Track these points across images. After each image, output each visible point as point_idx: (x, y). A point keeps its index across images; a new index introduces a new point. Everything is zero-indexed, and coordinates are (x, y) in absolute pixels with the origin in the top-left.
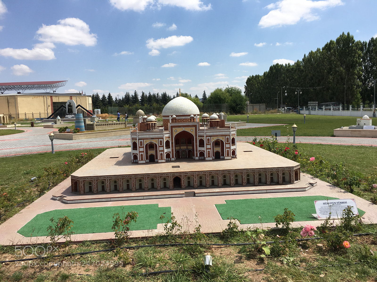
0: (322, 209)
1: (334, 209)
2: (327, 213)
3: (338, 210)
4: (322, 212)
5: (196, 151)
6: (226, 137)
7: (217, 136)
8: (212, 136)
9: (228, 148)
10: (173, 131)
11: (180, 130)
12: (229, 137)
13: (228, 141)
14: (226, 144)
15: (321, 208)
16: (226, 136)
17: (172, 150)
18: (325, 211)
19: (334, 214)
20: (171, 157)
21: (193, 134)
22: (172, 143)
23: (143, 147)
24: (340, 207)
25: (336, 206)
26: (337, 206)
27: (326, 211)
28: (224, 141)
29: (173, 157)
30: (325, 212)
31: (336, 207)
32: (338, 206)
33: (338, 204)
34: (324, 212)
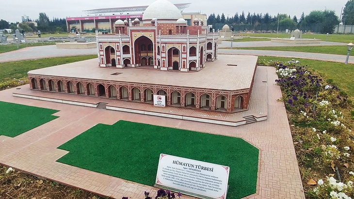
0: (168, 171)
1: (186, 175)
2: (173, 179)
3: (194, 179)
4: (165, 175)
5: (155, 59)
6: (183, 45)
7: (173, 43)
8: (167, 43)
9: (184, 58)
10: (133, 36)
11: (139, 35)
12: (185, 45)
13: (184, 50)
14: (182, 53)
15: (168, 168)
16: (183, 43)
17: (133, 56)
18: (171, 174)
19: (184, 185)
20: (131, 63)
21: (152, 39)
22: (132, 49)
23: (103, 51)
24: (198, 175)
25: (192, 171)
26: (194, 171)
27: (173, 174)
28: (180, 49)
29: (133, 64)
30: (171, 176)
31: (191, 173)
32: (196, 172)
33: (197, 169)
34: (169, 176)
